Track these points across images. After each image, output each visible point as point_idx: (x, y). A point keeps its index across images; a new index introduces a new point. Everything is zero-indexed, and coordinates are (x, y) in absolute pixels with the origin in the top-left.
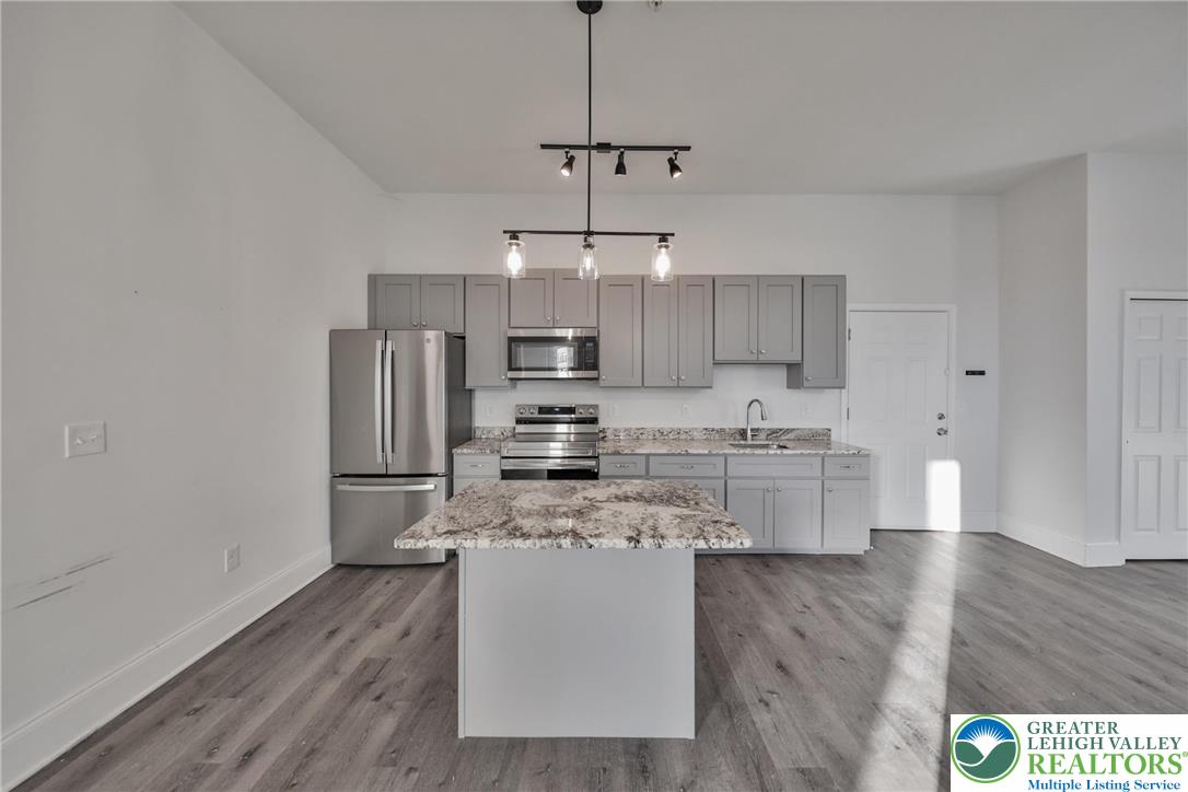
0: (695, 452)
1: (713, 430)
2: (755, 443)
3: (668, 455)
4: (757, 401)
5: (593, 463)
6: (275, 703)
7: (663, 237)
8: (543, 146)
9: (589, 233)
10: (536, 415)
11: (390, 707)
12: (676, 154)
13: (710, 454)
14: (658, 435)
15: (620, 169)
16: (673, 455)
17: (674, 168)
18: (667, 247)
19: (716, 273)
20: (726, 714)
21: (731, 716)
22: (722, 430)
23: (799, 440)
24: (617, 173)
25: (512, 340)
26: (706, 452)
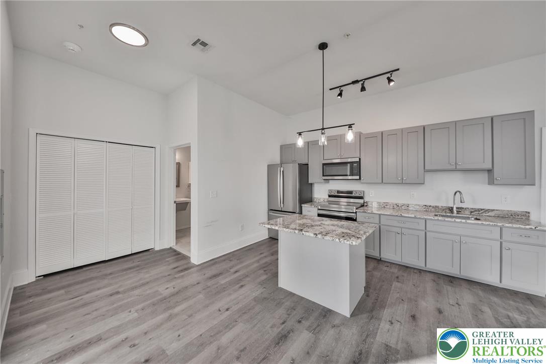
0: (407, 215)
1: (430, 206)
2: (458, 215)
3: (391, 215)
4: (459, 192)
5: (354, 214)
6: (245, 264)
7: (350, 126)
8: (330, 89)
9: (323, 129)
10: (336, 194)
11: (267, 274)
12: (391, 74)
13: (415, 218)
14: (395, 206)
15: (363, 89)
16: (393, 216)
17: (390, 80)
18: (352, 130)
19: (424, 124)
20: (370, 318)
21: (371, 319)
22: (437, 207)
23: (498, 217)
24: (361, 91)
25: (324, 164)
26: (413, 216)
